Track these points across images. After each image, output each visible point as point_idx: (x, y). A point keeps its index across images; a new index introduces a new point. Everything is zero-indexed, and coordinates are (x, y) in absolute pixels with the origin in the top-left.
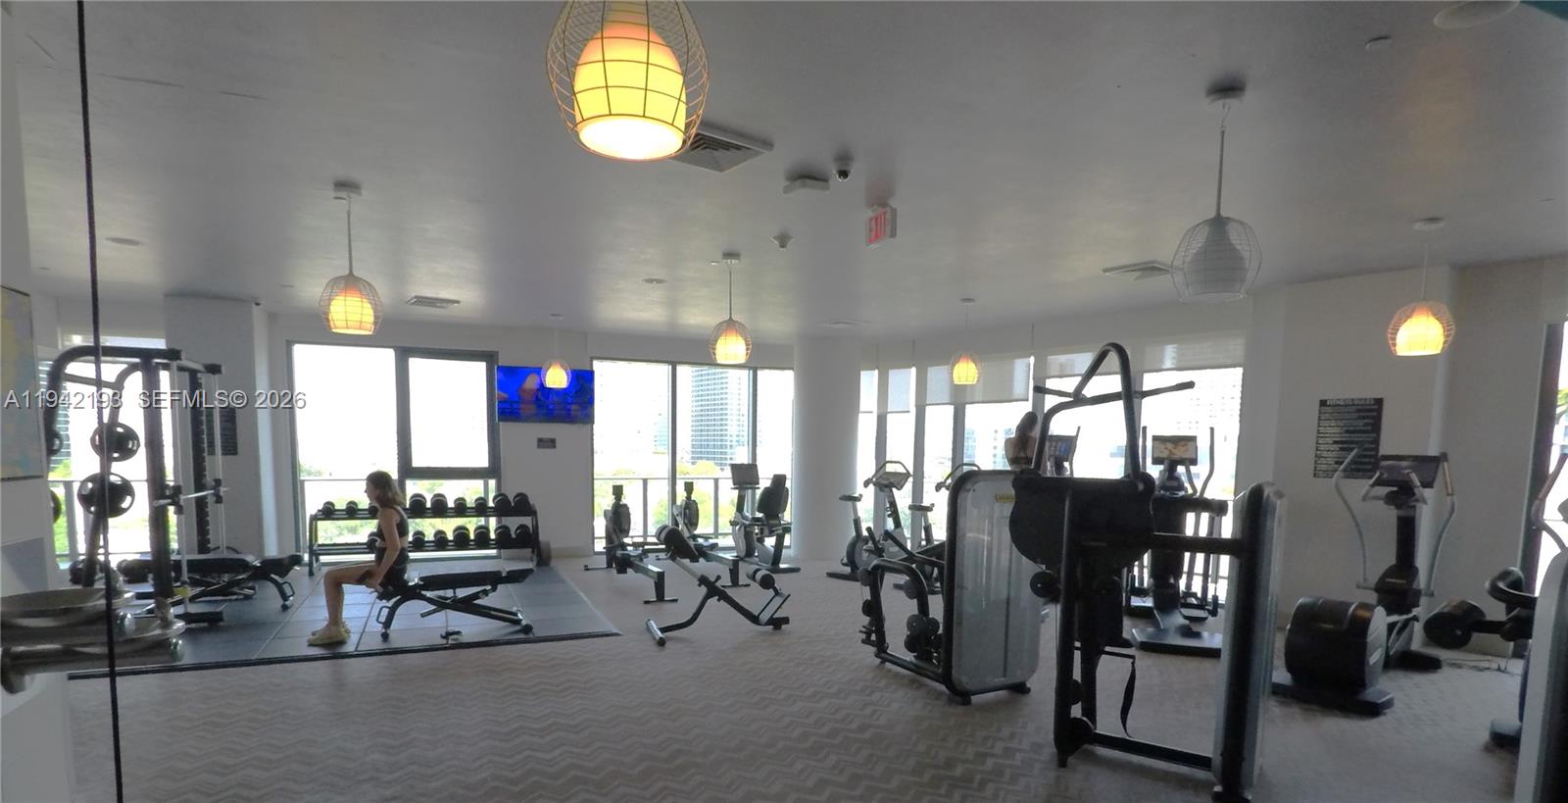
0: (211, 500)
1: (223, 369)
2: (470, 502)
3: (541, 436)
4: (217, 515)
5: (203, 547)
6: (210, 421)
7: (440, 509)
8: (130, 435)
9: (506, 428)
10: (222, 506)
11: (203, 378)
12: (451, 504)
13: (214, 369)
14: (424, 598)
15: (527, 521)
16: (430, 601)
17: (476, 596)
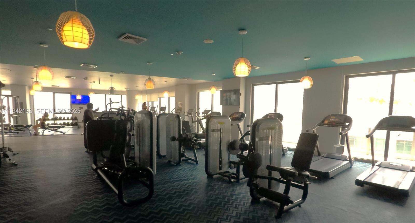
0: (18, 117)
1: (20, 97)
2: (66, 118)
3: (80, 107)
4: (19, 119)
5: (17, 123)
6: (18, 104)
7: (60, 119)
8: (5, 107)
9: (74, 105)
10: (20, 118)
11: (17, 98)
12: (62, 118)
13: (18, 97)
14: (49, 129)
15: (76, 121)
16: (50, 130)
17: (57, 129)
